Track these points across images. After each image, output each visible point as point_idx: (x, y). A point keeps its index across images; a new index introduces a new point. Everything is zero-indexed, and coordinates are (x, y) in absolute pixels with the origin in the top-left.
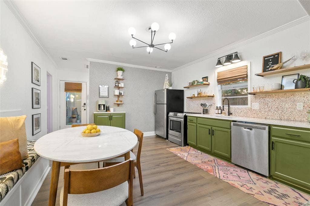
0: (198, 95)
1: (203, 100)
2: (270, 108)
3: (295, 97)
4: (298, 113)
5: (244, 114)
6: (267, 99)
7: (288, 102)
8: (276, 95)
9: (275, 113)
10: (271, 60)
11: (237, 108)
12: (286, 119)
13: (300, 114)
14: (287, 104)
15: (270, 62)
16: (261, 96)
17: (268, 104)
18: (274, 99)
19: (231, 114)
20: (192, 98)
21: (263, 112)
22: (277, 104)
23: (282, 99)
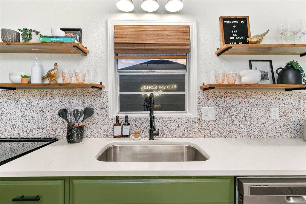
0: (43, 79)
1: (63, 95)
2: (233, 118)
3: (268, 99)
4: (272, 125)
5: (183, 132)
6: (229, 100)
7: (260, 106)
8: (242, 94)
9: (241, 126)
10: (234, 27)
11: (169, 118)
12: (256, 136)
13: (275, 127)
14: (258, 110)
15: (235, 29)
16: (219, 94)
17: (229, 109)
18: (239, 100)
19: (157, 134)
20: (14, 89)
21: (221, 126)
22: (244, 110)
23: (251, 101)
